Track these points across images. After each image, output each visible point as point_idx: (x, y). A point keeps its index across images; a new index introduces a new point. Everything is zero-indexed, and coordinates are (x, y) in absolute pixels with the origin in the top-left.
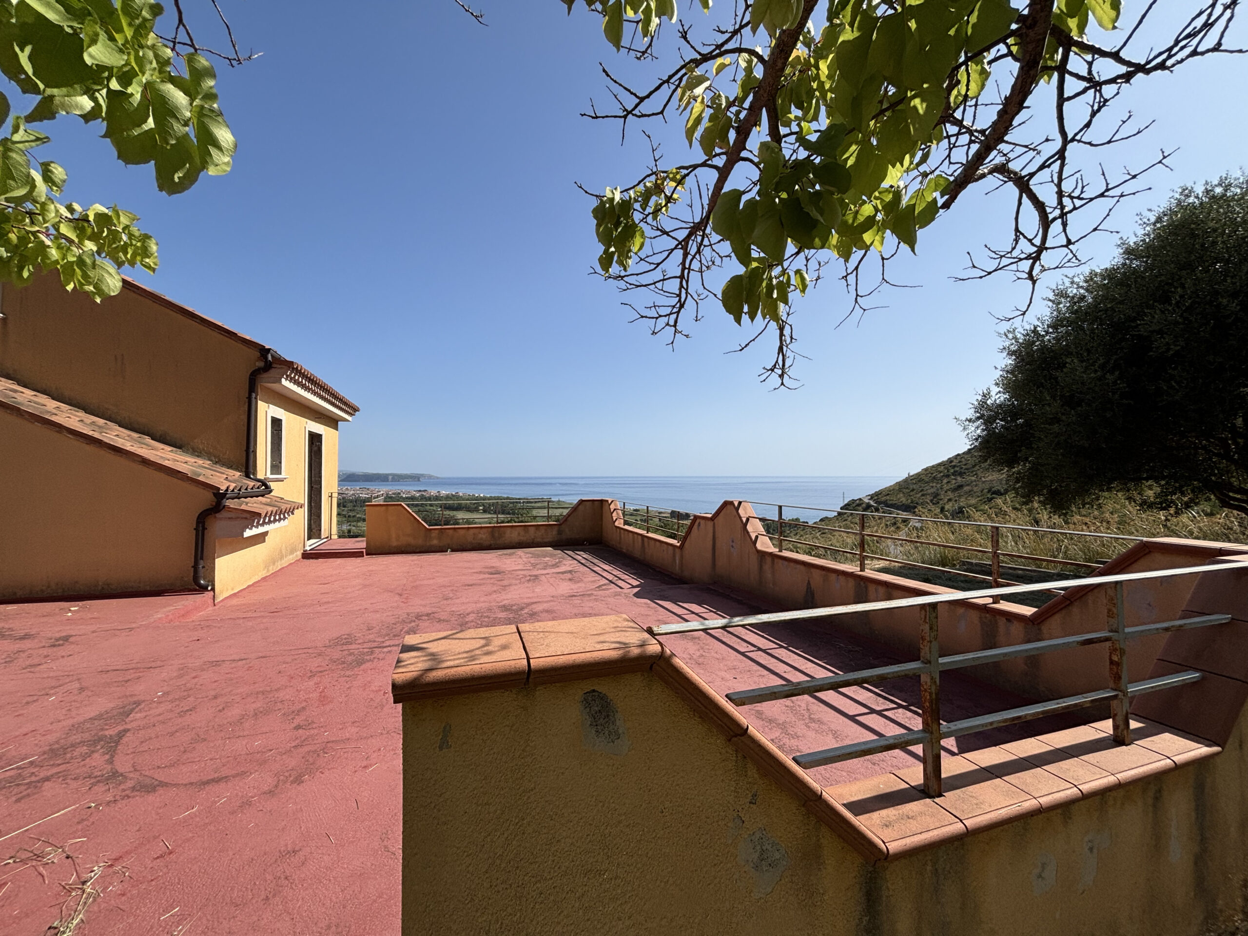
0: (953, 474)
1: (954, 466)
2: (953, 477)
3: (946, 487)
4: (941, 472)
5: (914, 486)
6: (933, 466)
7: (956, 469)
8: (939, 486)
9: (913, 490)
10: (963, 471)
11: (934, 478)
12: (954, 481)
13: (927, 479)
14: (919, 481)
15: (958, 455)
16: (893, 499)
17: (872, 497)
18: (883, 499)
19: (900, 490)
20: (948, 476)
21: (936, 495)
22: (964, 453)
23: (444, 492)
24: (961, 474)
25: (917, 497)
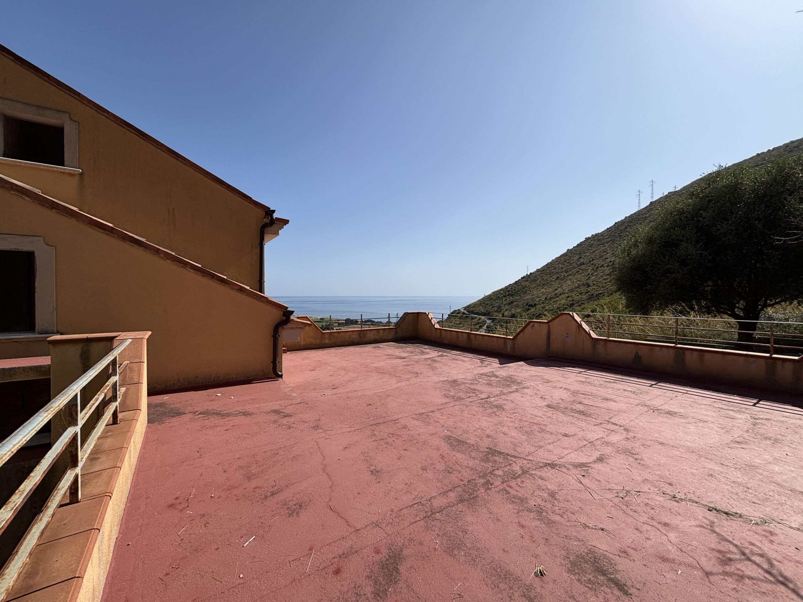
0: (508, 295)
1: (509, 291)
2: (508, 297)
3: (504, 303)
4: (502, 294)
5: (488, 302)
6: (497, 291)
7: (510, 292)
8: (501, 302)
9: (487, 304)
10: (513, 293)
11: (498, 297)
12: (508, 299)
13: (494, 298)
14: (490, 299)
15: (510, 285)
16: (477, 310)
17: (465, 308)
18: (471, 310)
19: (480, 304)
20: (505, 296)
21: (499, 307)
22: (513, 284)
24: (512, 295)
25: (489, 308)
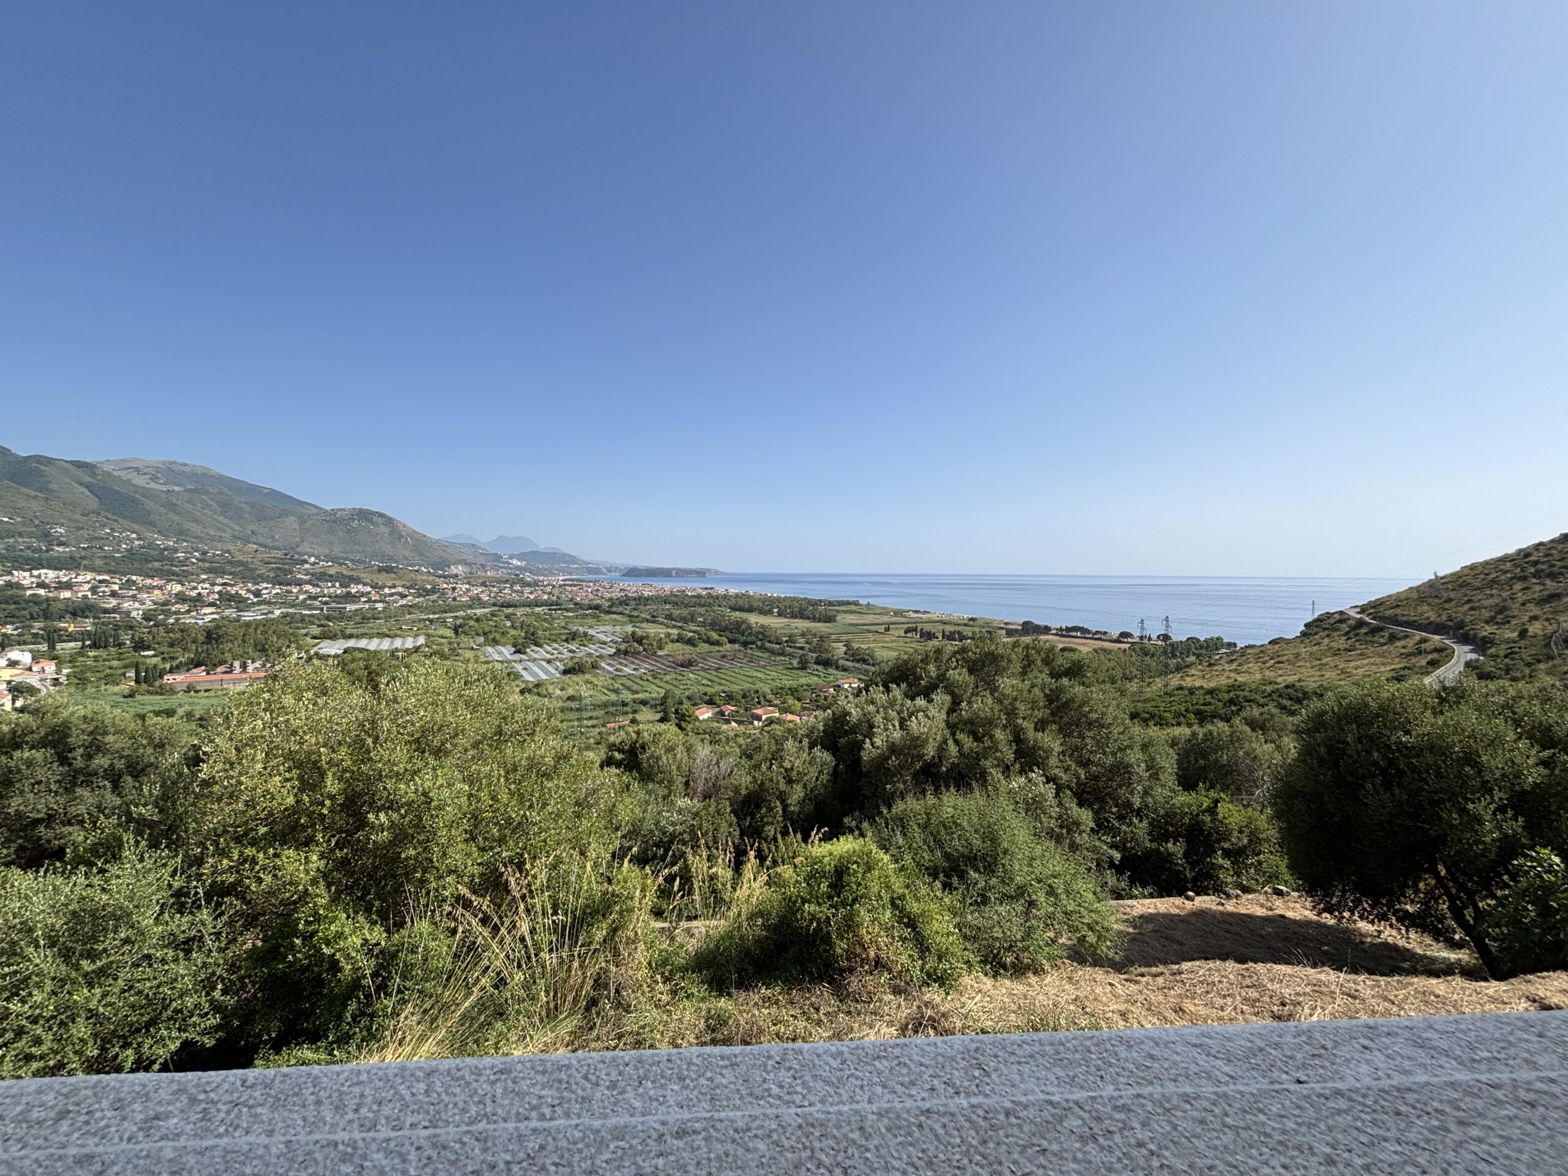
0: (1537, 574)
1: (1536, 563)
2: (1534, 581)
3: (1521, 597)
4: (1506, 572)
5: (1452, 595)
7: (1540, 567)
8: (1505, 594)
9: (1450, 600)
10: (1556, 570)
11: (1493, 581)
12: (1538, 588)
13: (1476, 583)
14: (1461, 586)
15: (1541, 544)
16: (1412, 614)
17: (1363, 609)
18: (1389, 613)
19: (1421, 600)
20: (1524, 579)
21: (1502, 610)
22: (1552, 541)
23: (733, 591)
24: (1552, 576)
25: (1460, 612)
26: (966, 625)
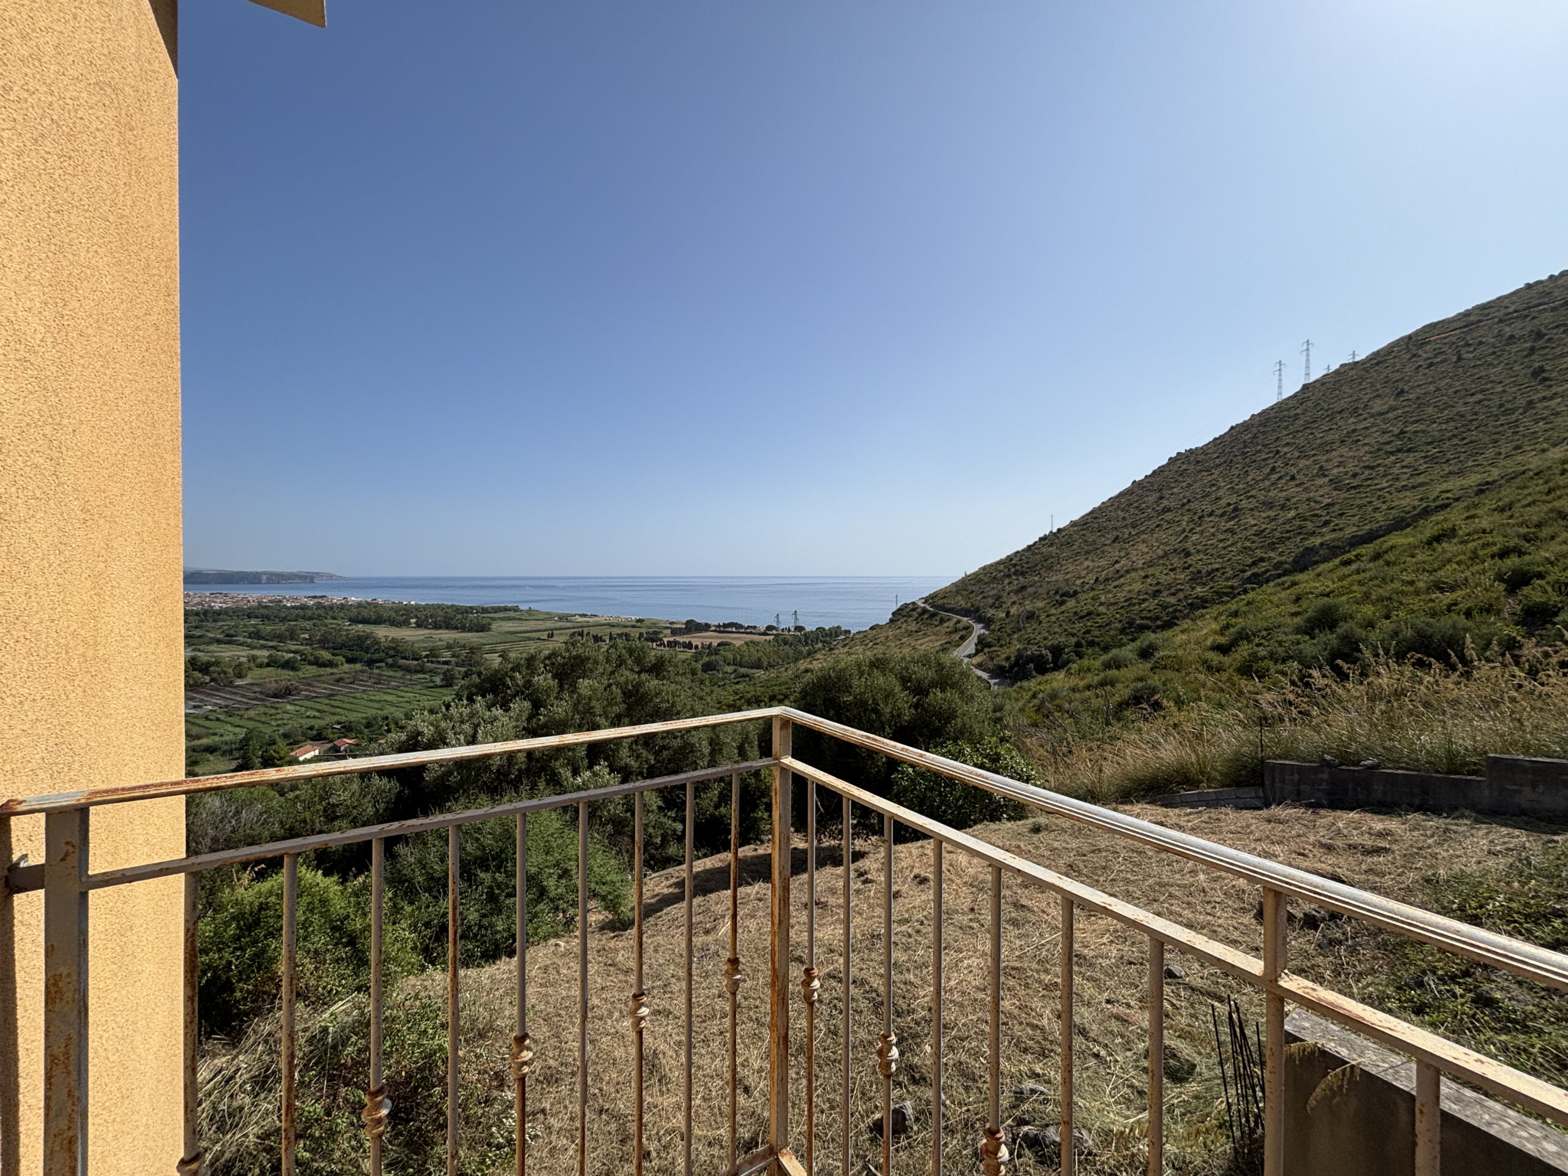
0: (1015, 573)
1: (1015, 565)
2: (1014, 577)
3: (1008, 589)
4: (1000, 571)
5: (974, 588)
6: (991, 565)
7: (1017, 568)
8: (1000, 587)
9: (972, 592)
10: (1024, 570)
11: (995, 578)
12: (1016, 582)
13: (986, 580)
14: (978, 582)
15: (1018, 552)
16: (951, 603)
17: (926, 600)
18: (940, 602)
19: (958, 592)
20: (1009, 576)
21: (998, 598)
23: (353, 599)
24: (1023, 574)
25: (977, 600)
26: (633, 627)
